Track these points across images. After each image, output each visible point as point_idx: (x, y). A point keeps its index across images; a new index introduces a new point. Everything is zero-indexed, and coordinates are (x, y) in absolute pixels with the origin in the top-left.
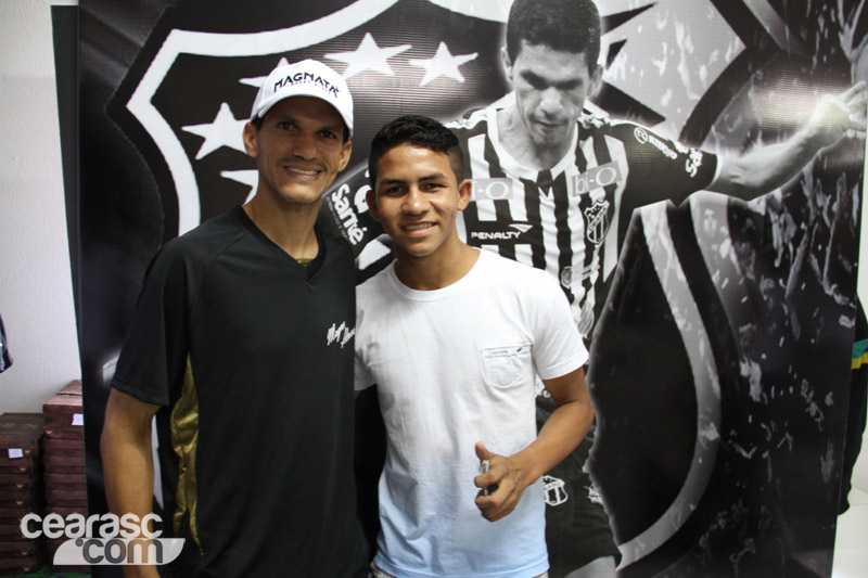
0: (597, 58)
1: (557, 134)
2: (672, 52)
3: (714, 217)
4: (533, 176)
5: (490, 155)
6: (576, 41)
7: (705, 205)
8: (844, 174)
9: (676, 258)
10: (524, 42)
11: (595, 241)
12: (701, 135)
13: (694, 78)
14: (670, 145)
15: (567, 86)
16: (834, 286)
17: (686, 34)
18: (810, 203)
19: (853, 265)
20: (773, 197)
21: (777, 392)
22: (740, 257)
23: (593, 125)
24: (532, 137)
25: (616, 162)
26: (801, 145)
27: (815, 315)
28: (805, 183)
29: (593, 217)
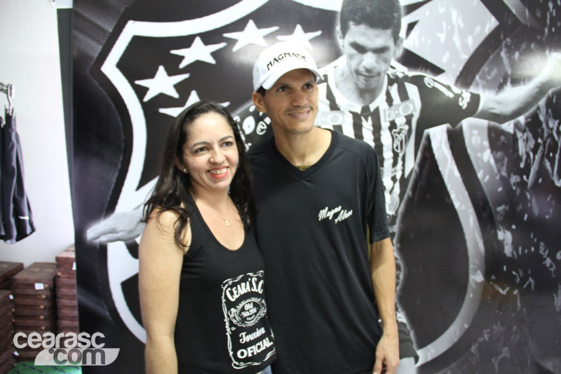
0: (399, 33)
1: (373, 82)
2: (449, 28)
3: (479, 135)
4: (358, 110)
5: (330, 96)
6: (385, 22)
7: (472, 127)
9: (454, 162)
10: (351, 24)
11: (399, 151)
12: (469, 82)
13: (464, 44)
14: (448, 88)
15: (380, 51)
17: (458, 16)
18: (544, 126)
20: (518, 122)
21: (523, 251)
22: (497, 161)
23: (397, 77)
24: (357, 85)
25: (413, 99)
26: (538, 87)
27: (549, 199)
28: (540, 112)
29: (397, 135)
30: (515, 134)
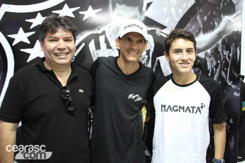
0: (142, 8)
2: (169, 5)
5: (107, 42)
6: (135, 3)
8: (234, 44)
10: (117, 4)
13: (177, 13)
16: (231, 82)
18: (221, 54)
19: (238, 74)
25: (150, 42)
26: (217, 34)
27: (224, 92)
28: (219, 47)
29: (142, 61)
30: (205, 58)
